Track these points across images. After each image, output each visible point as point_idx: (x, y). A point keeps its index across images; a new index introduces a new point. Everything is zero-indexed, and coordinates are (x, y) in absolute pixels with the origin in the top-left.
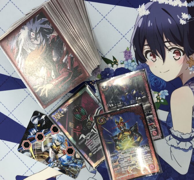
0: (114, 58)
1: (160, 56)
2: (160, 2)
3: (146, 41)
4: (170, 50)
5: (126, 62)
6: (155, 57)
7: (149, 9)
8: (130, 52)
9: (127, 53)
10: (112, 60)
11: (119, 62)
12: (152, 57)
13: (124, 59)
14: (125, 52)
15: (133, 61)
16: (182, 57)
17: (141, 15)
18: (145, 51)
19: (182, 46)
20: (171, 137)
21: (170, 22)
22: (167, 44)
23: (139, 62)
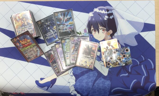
0: (80, 32)
1: (97, 31)
2: (97, 12)
3: (92, 26)
4: (101, 29)
5: (84, 34)
6: (95, 32)
7: (93, 14)
8: (86, 30)
9: (85, 30)
10: (79, 32)
11: (82, 33)
12: (94, 32)
13: (84, 32)
14: (84, 30)
15: (87, 33)
16: (105, 32)
17: (90, 16)
18: (91, 30)
19: (105, 28)
20: (101, 62)
21: (101, 19)
22: (100, 27)
23: (90, 34)
